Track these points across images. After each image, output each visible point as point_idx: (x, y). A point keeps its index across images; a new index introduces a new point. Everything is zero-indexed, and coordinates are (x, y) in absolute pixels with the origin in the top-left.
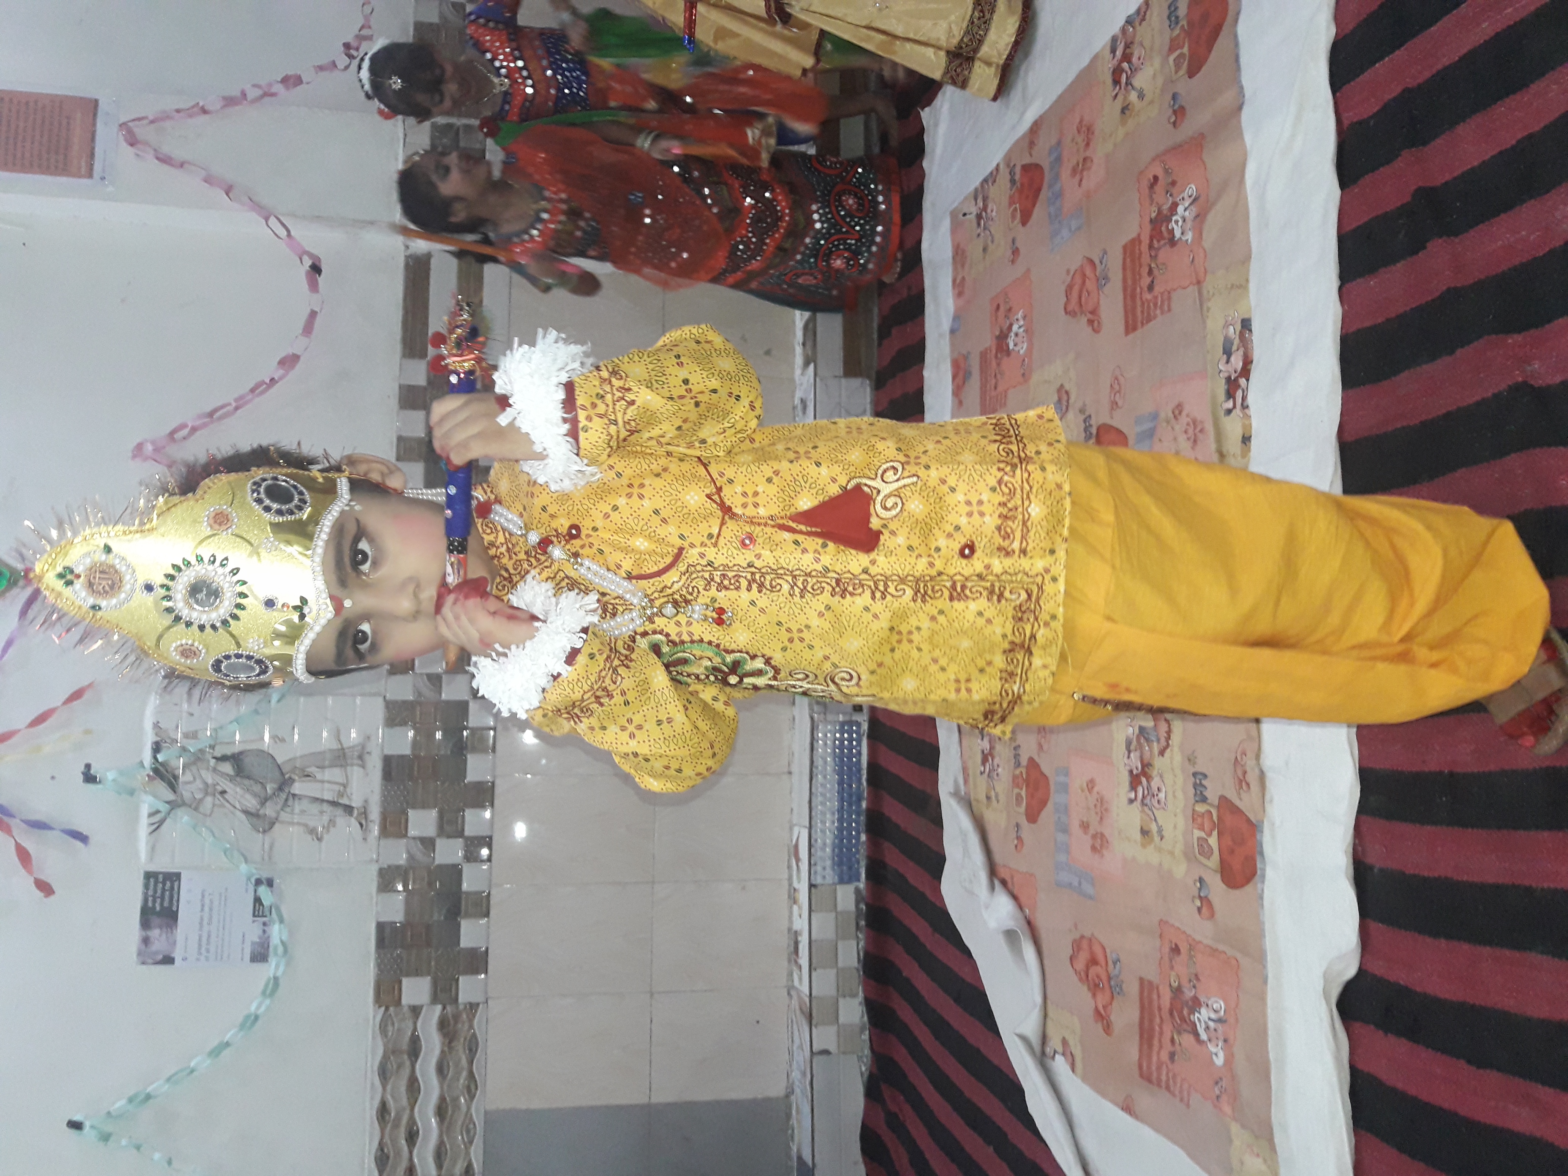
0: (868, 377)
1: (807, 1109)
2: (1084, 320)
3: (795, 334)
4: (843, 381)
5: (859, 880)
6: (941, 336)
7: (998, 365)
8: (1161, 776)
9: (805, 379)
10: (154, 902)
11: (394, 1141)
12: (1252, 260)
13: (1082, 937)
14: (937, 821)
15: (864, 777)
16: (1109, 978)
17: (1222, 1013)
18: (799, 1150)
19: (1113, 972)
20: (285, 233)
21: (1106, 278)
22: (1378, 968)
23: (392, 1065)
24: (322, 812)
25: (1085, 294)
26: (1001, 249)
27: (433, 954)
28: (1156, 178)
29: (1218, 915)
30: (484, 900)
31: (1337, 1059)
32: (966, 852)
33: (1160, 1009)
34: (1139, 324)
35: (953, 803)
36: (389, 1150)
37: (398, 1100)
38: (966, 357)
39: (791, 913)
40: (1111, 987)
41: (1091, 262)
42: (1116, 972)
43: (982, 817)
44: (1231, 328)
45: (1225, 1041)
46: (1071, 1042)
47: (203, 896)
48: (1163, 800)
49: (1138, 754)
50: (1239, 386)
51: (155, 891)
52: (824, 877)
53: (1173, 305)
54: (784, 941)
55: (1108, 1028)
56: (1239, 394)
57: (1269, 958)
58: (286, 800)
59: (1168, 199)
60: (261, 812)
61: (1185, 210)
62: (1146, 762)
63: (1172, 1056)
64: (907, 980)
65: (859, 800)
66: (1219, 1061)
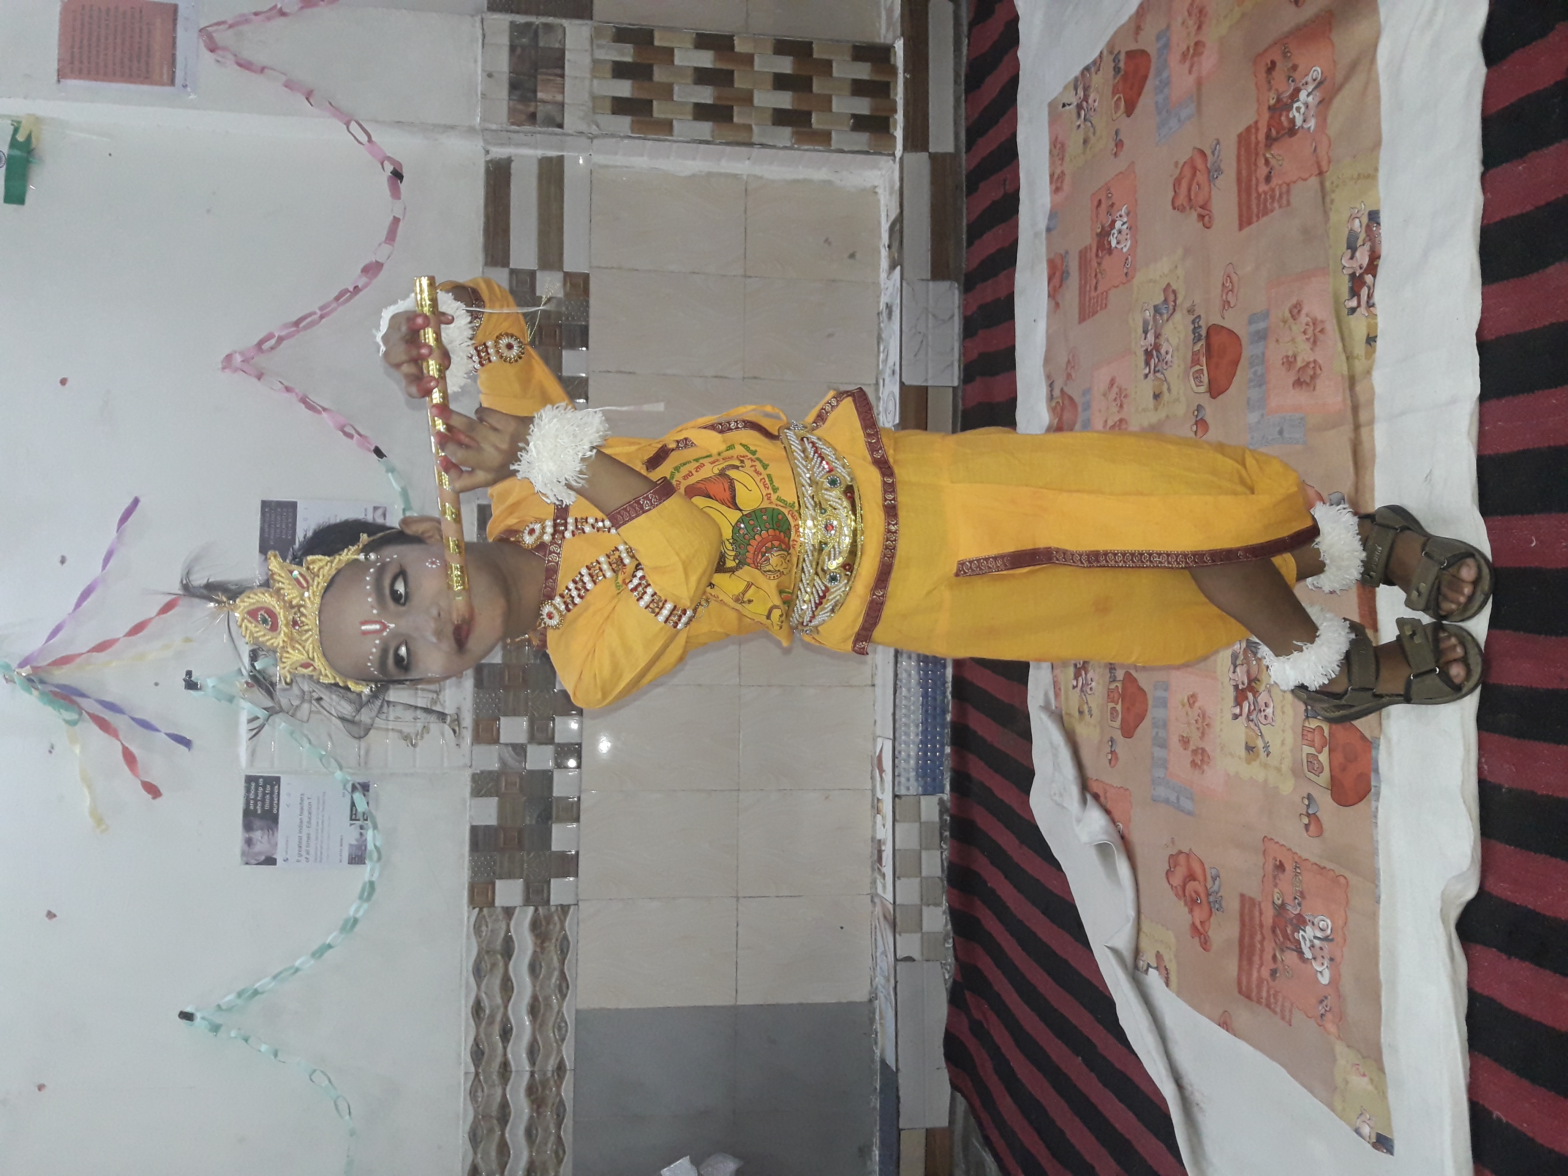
0: (957, 280)
1: (890, 1014)
2: (1194, 215)
3: (880, 237)
4: (931, 284)
5: (943, 792)
6: (1036, 235)
7: (1099, 264)
8: (1269, 691)
9: (890, 284)
10: (256, 805)
11: (489, 1036)
12: (1382, 147)
13: (1180, 852)
14: (1027, 736)
15: (949, 690)
16: (1208, 895)
17: (1329, 931)
18: (881, 1054)
19: (1214, 887)
20: (366, 139)
21: (1219, 170)
22: (1501, 890)
23: (486, 965)
24: (415, 719)
25: (1194, 187)
26: (1103, 142)
27: (525, 858)
28: (1273, 63)
29: (1326, 834)
30: (575, 806)
31: (1454, 982)
32: (1057, 766)
33: (1261, 926)
34: (1255, 219)
35: (1044, 717)
36: (484, 1046)
37: (493, 1000)
38: (1063, 258)
39: (875, 823)
40: (1209, 903)
41: (1202, 153)
42: (1215, 888)
43: (1074, 732)
44: (1357, 221)
45: (1332, 959)
46: (1166, 957)
47: (302, 799)
48: (1271, 715)
49: (1245, 668)
50: (1364, 283)
51: (256, 795)
52: (908, 789)
53: (1292, 200)
54: (868, 850)
55: (1205, 944)
56: (1364, 292)
57: (1382, 878)
58: (381, 707)
59: (1289, 85)
60: (357, 718)
61: (1308, 95)
62: (1253, 676)
63: (1274, 972)
64: (993, 891)
65: (944, 712)
66: (1325, 980)
